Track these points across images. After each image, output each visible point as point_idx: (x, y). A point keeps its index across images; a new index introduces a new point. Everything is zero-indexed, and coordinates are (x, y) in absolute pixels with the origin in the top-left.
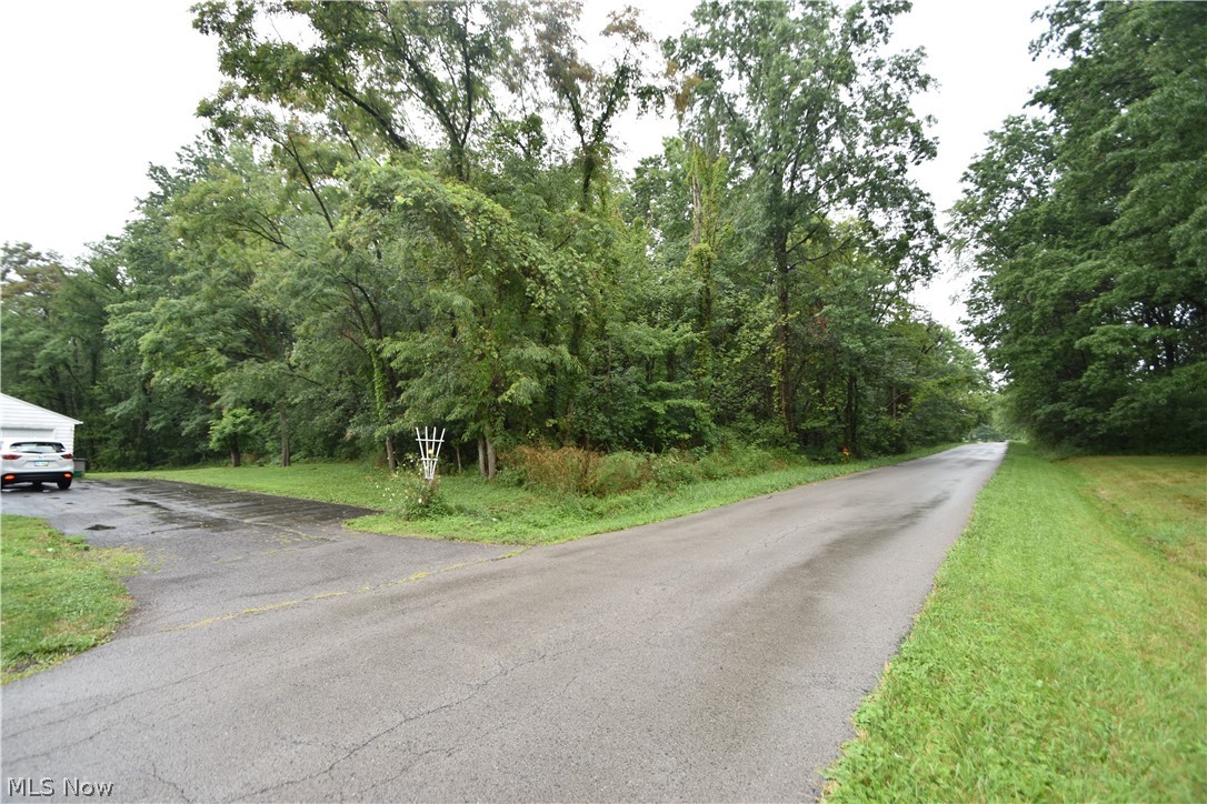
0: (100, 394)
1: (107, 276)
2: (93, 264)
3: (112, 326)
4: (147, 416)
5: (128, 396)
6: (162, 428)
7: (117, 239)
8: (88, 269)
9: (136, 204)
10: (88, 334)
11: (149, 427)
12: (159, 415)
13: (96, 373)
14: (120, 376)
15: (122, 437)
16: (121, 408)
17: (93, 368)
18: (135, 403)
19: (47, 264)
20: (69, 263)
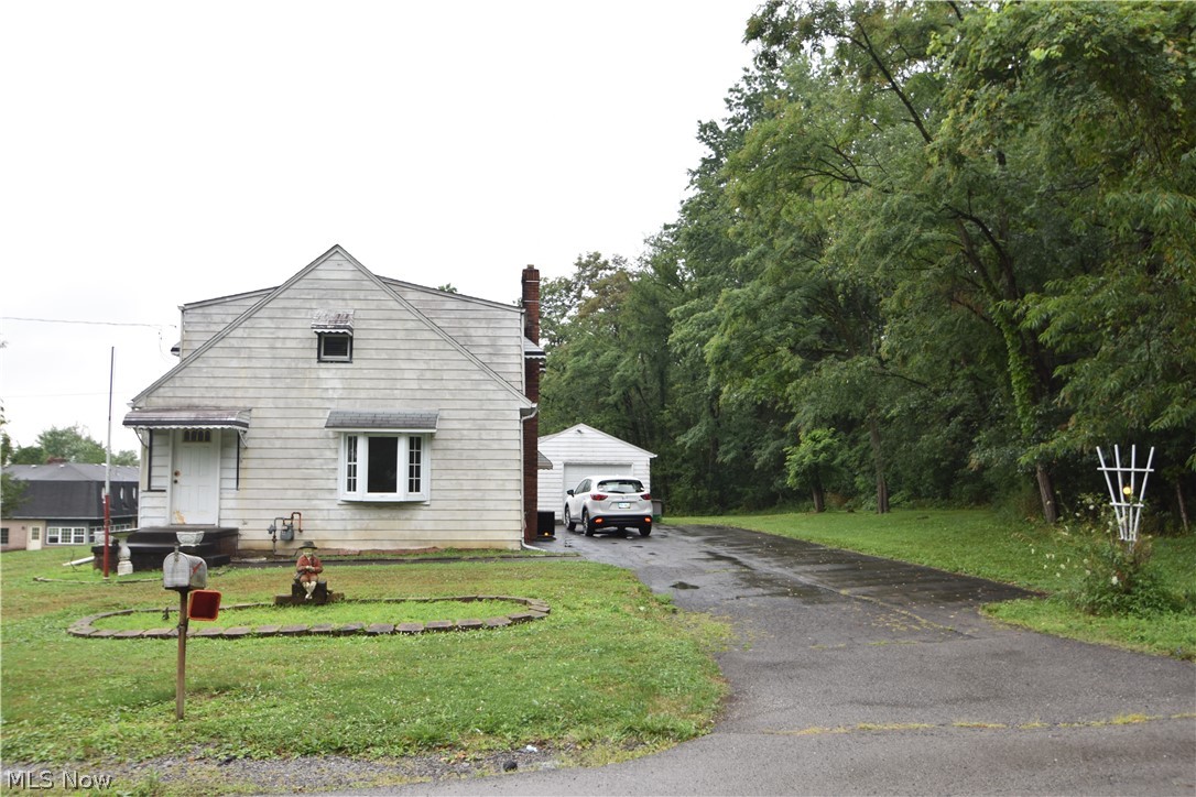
0: (670, 420)
1: (666, 272)
2: (654, 263)
3: (677, 334)
4: (716, 444)
5: (696, 422)
6: (733, 460)
7: (674, 226)
8: (650, 270)
9: (689, 178)
10: (655, 348)
11: (719, 459)
12: (729, 442)
13: (664, 396)
14: (688, 396)
15: (693, 473)
16: (690, 436)
17: (662, 389)
18: (704, 429)
19: (613, 272)
20: (633, 267)
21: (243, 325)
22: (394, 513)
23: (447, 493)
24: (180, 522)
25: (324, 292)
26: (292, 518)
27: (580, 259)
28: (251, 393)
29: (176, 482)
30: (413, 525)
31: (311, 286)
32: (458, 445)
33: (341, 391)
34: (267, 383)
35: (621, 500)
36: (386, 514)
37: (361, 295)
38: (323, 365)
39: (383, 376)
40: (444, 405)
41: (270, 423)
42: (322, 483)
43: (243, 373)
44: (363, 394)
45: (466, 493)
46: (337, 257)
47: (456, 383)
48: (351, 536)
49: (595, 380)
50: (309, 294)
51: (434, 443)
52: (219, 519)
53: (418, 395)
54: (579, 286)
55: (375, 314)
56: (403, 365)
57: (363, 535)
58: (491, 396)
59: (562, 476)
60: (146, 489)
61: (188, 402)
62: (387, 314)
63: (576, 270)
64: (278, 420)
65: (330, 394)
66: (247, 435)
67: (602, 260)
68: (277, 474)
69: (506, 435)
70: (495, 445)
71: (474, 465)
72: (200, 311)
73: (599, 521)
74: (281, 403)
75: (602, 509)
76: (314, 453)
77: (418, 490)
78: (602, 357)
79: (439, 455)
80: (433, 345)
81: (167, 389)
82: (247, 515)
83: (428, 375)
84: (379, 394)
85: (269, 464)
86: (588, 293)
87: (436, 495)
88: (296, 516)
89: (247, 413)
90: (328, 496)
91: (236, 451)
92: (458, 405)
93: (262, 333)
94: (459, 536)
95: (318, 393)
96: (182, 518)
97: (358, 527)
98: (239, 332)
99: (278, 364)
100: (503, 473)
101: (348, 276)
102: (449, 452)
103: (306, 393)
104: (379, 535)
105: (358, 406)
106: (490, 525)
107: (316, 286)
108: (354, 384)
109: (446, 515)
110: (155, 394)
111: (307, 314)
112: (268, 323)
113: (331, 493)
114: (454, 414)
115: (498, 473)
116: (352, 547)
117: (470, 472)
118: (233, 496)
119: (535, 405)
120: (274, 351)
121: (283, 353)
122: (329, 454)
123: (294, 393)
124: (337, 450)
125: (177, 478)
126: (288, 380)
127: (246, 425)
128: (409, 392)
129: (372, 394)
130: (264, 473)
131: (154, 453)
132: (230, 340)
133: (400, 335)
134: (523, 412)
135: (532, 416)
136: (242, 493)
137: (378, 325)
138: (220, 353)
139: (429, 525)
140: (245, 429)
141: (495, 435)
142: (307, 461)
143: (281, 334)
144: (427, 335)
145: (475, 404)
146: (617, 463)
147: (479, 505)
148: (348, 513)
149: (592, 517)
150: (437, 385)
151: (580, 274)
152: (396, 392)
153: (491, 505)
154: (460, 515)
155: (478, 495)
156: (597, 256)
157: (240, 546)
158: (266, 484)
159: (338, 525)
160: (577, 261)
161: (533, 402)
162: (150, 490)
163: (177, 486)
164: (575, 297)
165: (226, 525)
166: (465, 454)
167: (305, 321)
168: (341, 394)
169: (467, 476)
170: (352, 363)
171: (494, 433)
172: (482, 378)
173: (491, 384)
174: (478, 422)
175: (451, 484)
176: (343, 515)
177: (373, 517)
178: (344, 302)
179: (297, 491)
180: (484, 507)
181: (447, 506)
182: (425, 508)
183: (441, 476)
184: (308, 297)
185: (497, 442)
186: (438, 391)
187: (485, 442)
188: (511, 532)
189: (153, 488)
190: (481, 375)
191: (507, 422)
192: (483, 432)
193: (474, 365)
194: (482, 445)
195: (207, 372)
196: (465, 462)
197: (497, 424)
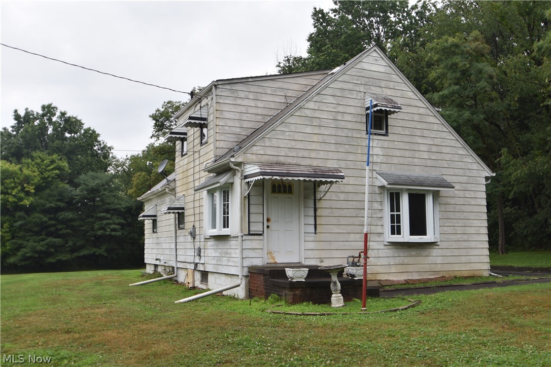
22: (419, 251)
23: (448, 236)
24: (272, 261)
25: (367, 80)
26: (360, 256)
28: (322, 155)
29: (269, 227)
30: (430, 260)
31: (358, 74)
32: (453, 201)
33: (381, 157)
34: (333, 147)
37: (391, 85)
38: (370, 136)
39: (407, 148)
40: (444, 171)
42: (374, 229)
43: (315, 138)
44: (396, 161)
45: (459, 236)
46: (374, 54)
47: (450, 155)
48: (393, 270)
50: (358, 80)
51: (439, 199)
52: (304, 259)
53: (429, 163)
56: (420, 140)
57: (401, 269)
58: (470, 167)
60: (247, 233)
61: (275, 159)
62: (408, 101)
65: (375, 159)
68: (343, 221)
69: (479, 195)
70: (473, 202)
71: (462, 216)
72: (228, 87)
79: (443, 208)
80: (435, 127)
81: (259, 148)
82: (323, 254)
83: (434, 149)
84: (406, 161)
85: (337, 212)
87: (443, 237)
88: (362, 255)
90: (377, 239)
91: (312, 202)
92: (452, 172)
93: (327, 107)
96: (273, 258)
97: (397, 263)
99: (340, 133)
101: (382, 69)
102: (448, 206)
103: (359, 157)
104: (410, 268)
105: (393, 169)
106: (473, 259)
107: (362, 74)
108: (390, 152)
109: (448, 253)
110: (250, 151)
111: (357, 96)
112: (331, 100)
113: (379, 236)
115: (475, 222)
117: (460, 221)
118: (312, 239)
119: (494, 175)
120: (337, 122)
121: (342, 124)
122: (377, 206)
123: (351, 157)
124: (381, 203)
125: (269, 224)
126: (347, 146)
128: (423, 161)
129: (401, 160)
130: (333, 221)
131: (251, 202)
132: (306, 110)
133: (416, 118)
134: (487, 178)
136: (319, 237)
138: (298, 121)
139: (439, 260)
143: (341, 109)
145: (461, 172)
148: (390, 252)
150: (439, 156)
152: (415, 160)
153: (473, 244)
154: (456, 252)
155: (465, 237)
158: (336, 229)
159: (385, 261)
161: (493, 172)
162: (249, 234)
163: (269, 230)
165: (310, 263)
166: (457, 209)
167: (356, 101)
168: (382, 159)
169: (459, 223)
170: (388, 136)
171: (472, 193)
172: (464, 153)
173: (469, 158)
174: (463, 185)
175: (451, 229)
176: (387, 253)
177: (406, 255)
178: (381, 88)
179: (357, 235)
180: (469, 246)
181: (449, 246)
182: (437, 247)
183: (445, 224)
184: (357, 82)
185: (474, 199)
186: (439, 161)
187: (467, 199)
188: (484, 264)
189: (251, 233)
190: (464, 151)
191: (479, 185)
192: (466, 192)
193: (460, 144)
194: (466, 202)
195: (289, 136)
196: (457, 213)
197: (474, 187)
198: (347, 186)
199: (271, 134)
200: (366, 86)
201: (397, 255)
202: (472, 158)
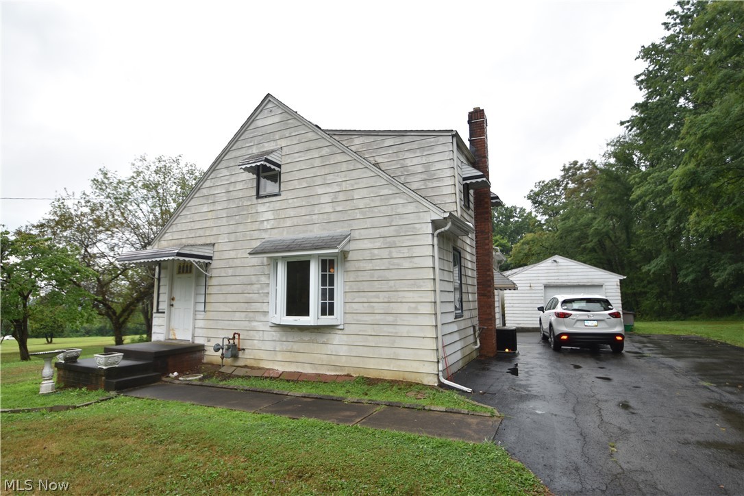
0: (635, 256)
2: (615, 155)
3: (637, 192)
4: (675, 271)
5: (658, 253)
6: (693, 281)
7: (628, 122)
8: (612, 160)
10: (620, 210)
11: (680, 280)
12: (687, 268)
13: (630, 238)
14: (649, 238)
15: (658, 291)
16: (654, 265)
17: (628, 237)
18: (665, 260)
19: (587, 170)
20: (600, 162)
21: (210, 177)
22: (313, 336)
23: (359, 317)
24: (173, 339)
25: (261, 138)
26: (234, 338)
27: (564, 166)
28: (215, 231)
29: (172, 305)
30: (329, 349)
31: (252, 135)
32: (369, 266)
33: (272, 222)
34: (224, 221)
35: (586, 318)
36: (306, 336)
37: (287, 133)
38: (260, 201)
39: (304, 204)
40: (355, 225)
41: (226, 255)
42: (258, 306)
43: (210, 215)
44: (289, 223)
45: (378, 317)
46: (270, 105)
47: (367, 201)
48: (279, 358)
49: (577, 234)
50: (251, 142)
51: (348, 264)
52: (193, 337)
53: (333, 217)
54: (565, 183)
55: (297, 148)
56: (320, 190)
57: (288, 357)
58: (401, 210)
59: (543, 295)
60: (156, 312)
62: (307, 145)
63: (562, 173)
64: (231, 252)
65: (266, 225)
66: (212, 266)
67: (579, 164)
68: (231, 298)
69: (417, 252)
70: (406, 264)
71: (385, 286)
73: (565, 337)
74: (233, 237)
75: (566, 326)
76: (254, 279)
77: (332, 313)
78: (582, 220)
79: (352, 276)
80: (344, 167)
82: (210, 334)
83: (341, 197)
84: (301, 221)
85: (225, 289)
86: (571, 185)
87: (349, 318)
88: (237, 336)
89: (211, 248)
90: (263, 319)
91: (204, 279)
92: (368, 223)
93: (221, 181)
94: (372, 364)
95: (256, 226)
96: (174, 335)
97: (284, 349)
98: (208, 184)
99: (231, 204)
100: (416, 295)
101: (277, 119)
102: (360, 273)
103: (249, 227)
104: (301, 358)
105: (285, 233)
106: (403, 354)
107: (257, 134)
108: (282, 214)
109: (358, 341)
110: (162, 239)
112: (225, 172)
113: (265, 316)
114: (364, 233)
115: (411, 294)
116: (280, 368)
117: (381, 294)
118: (201, 317)
120: (229, 194)
121: (235, 195)
122: (264, 279)
123: (241, 228)
125: (173, 303)
126: (237, 217)
127: (210, 258)
128: (325, 216)
129: (296, 221)
130: (221, 298)
131: (161, 284)
132: (203, 191)
133: (317, 162)
134: (435, 224)
135: (447, 228)
136: (210, 315)
137: (299, 157)
138: (197, 202)
139: (343, 351)
140: (210, 261)
141: (405, 252)
142: (249, 286)
143: (233, 179)
144: (340, 158)
145: (384, 221)
146: (589, 284)
147: (391, 330)
148: (276, 335)
149: (557, 333)
150: (348, 205)
151: (565, 175)
152: (314, 217)
153: (403, 331)
154: (372, 341)
155: (390, 319)
156: (576, 163)
157: (205, 361)
158: (222, 307)
159: (269, 346)
160: (562, 168)
161: (444, 211)
162: (158, 312)
163: (173, 308)
164: (563, 189)
165: (198, 341)
166: (377, 275)
168: (273, 224)
169: (379, 298)
170: (280, 195)
171: (405, 250)
172: (391, 192)
173: (400, 198)
174: (388, 239)
175: (364, 307)
176: (273, 336)
177: (296, 339)
178: (275, 142)
179: (242, 314)
180: (396, 333)
181: (360, 331)
182: (340, 332)
183: (354, 299)
184: (250, 145)
185: (408, 260)
186: (349, 212)
187: (395, 261)
188: (426, 364)
189: (160, 311)
190: (390, 189)
191: (418, 237)
192: (393, 250)
193: (383, 181)
194: (393, 264)
195: (190, 218)
196: (376, 283)
197: (407, 240)
198: (235, 260)
199: (177, 219)
200: (259, 146)
201: (284, 339)
202: (405, 196)
